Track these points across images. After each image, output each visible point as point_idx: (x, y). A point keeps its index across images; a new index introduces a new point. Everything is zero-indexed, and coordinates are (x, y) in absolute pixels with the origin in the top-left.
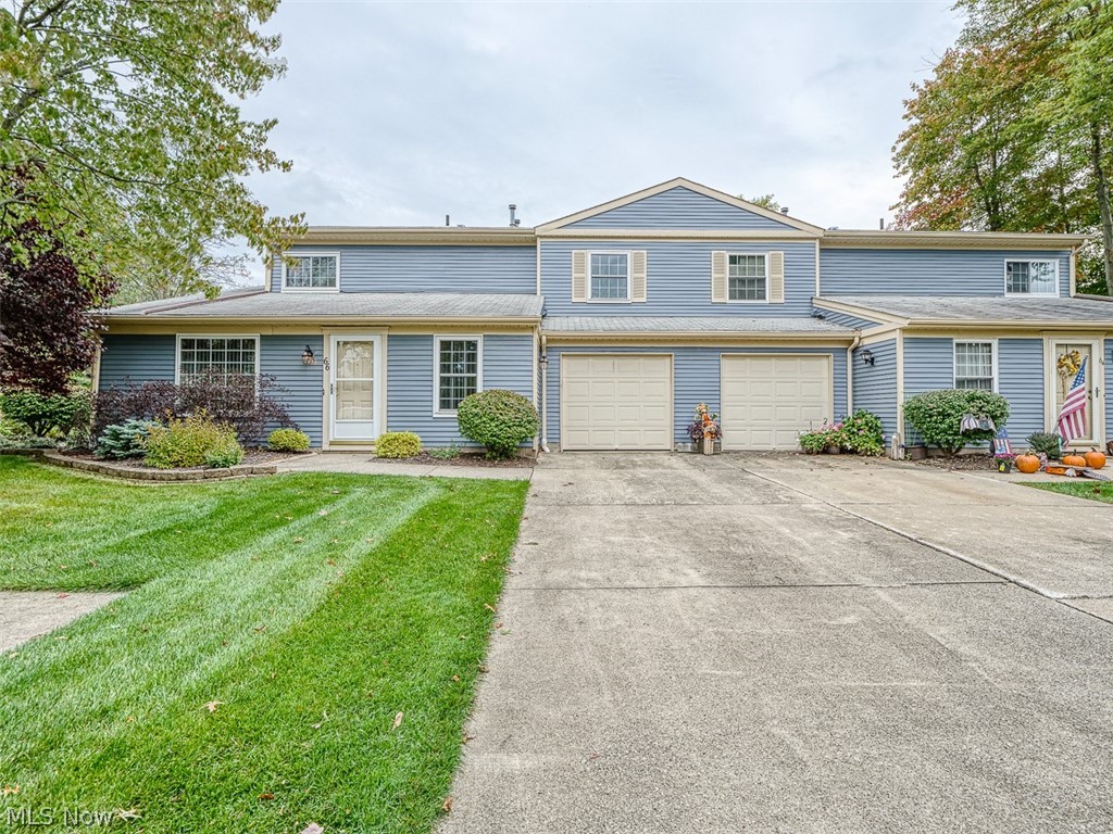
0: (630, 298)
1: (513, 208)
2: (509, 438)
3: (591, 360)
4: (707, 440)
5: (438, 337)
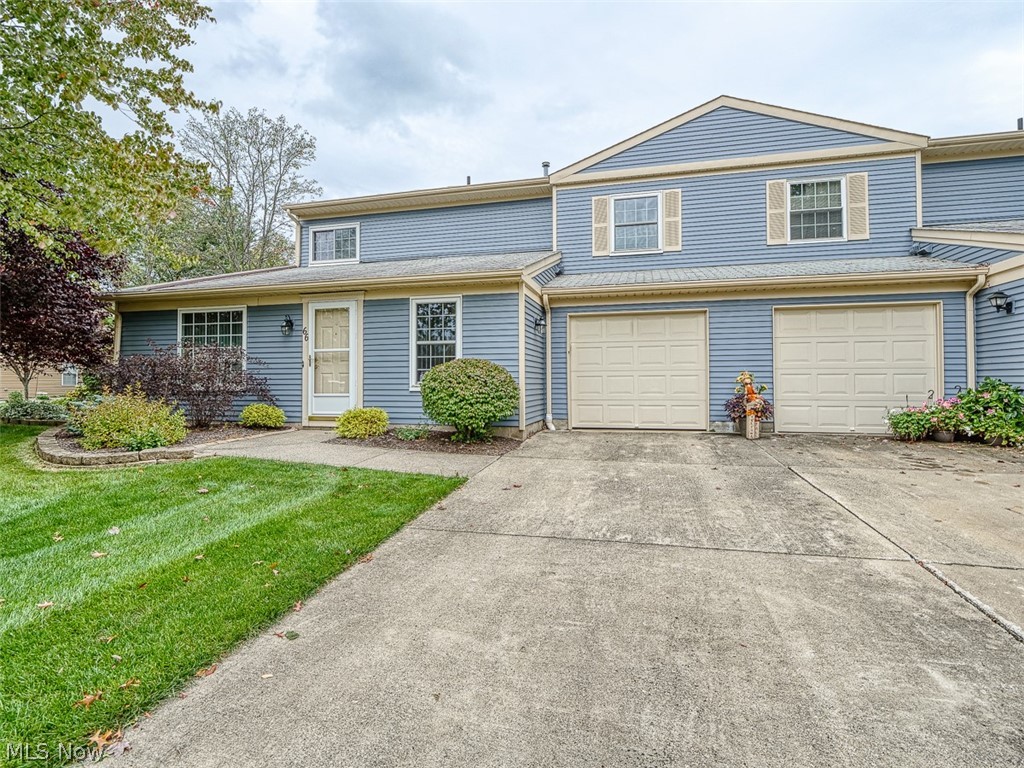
0: (662, 247)
1: (546, 165)
2: (471, 418)
3: (604, 321)
4: (750, 419)
5: (415, 301)
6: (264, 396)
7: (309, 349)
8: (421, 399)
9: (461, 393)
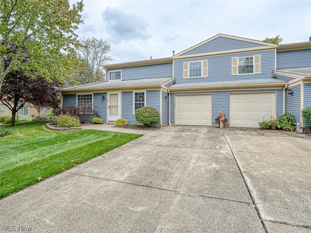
0: (202, 76)
1: (174, 52)
2: (147, 121)
3: (185, 97)
4: (221, 123)
5: (134, 92)
6: (98, 116)
7: (108, 104)
8: (135, 117)
9: (144, 115)
